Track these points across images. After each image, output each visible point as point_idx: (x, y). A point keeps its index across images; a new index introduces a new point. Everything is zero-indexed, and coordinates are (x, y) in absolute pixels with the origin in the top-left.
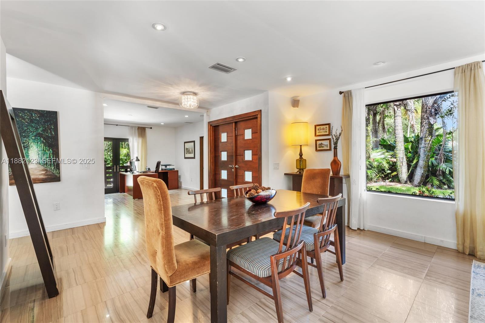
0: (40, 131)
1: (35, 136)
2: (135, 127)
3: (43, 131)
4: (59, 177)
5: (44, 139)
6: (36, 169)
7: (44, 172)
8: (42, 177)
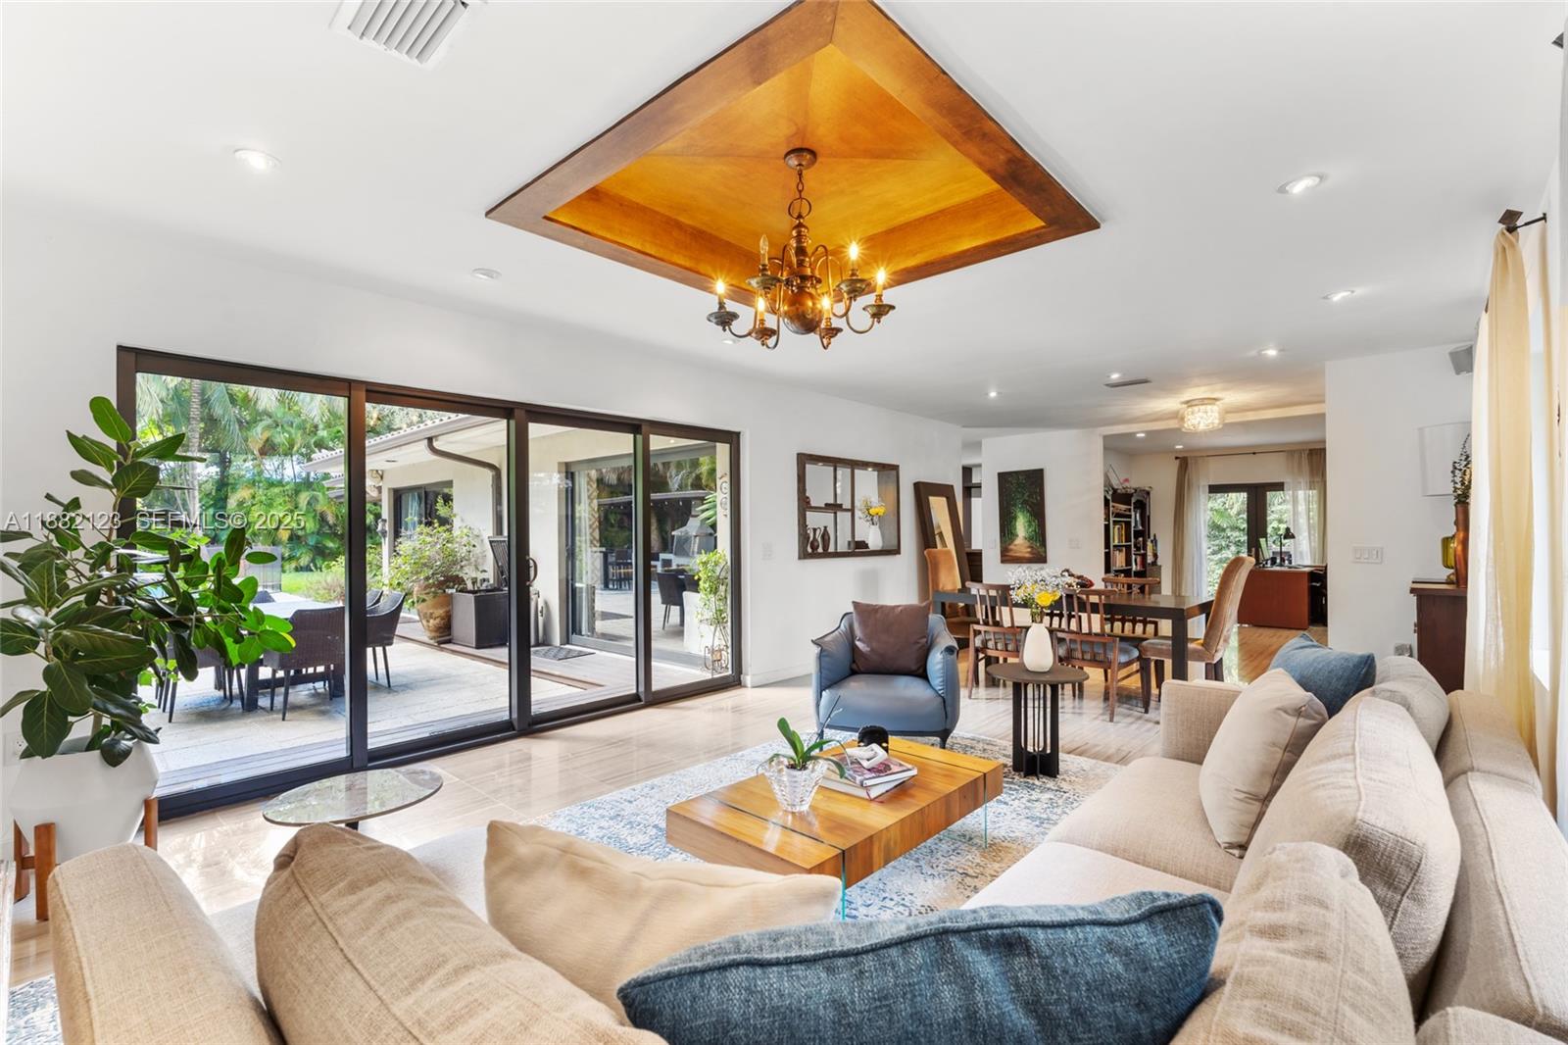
0: (1026, 497)
1: (1022, 504)
2: (1300, 452)
3: (1029, 496)
4: (1046, 557)
5: (1030, 506)
6: (1022, 545)
7: (1029, 550)
8: (1027, 555)
